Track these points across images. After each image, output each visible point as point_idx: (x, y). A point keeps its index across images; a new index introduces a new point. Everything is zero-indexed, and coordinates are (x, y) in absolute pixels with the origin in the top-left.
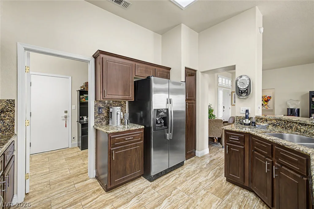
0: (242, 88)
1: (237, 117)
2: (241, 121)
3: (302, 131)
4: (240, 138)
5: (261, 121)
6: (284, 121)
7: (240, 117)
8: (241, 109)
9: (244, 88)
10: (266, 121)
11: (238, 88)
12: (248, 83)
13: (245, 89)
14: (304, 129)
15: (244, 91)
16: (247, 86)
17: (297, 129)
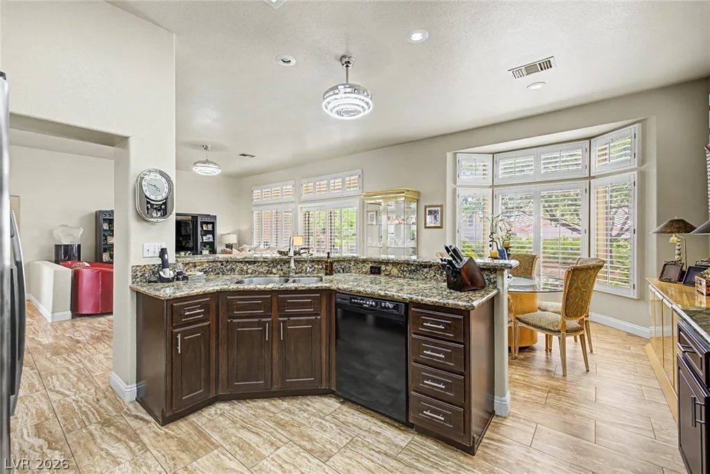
0: (152, 197)
1: (138, 268)
2: (147, 275)
3: (250, 271)
4: (205, 306)
5: (187, 267)
6: (220, 262)
7: (145, 266)
8: (145, 249)
9: (159, 198)
10: (195, 267)
11: (146, 196)
12: (167, 190)
13: (161, 203)
14: (253, 268)
15: (157, 205)
16: (164, 195)
17: (242, 271)
